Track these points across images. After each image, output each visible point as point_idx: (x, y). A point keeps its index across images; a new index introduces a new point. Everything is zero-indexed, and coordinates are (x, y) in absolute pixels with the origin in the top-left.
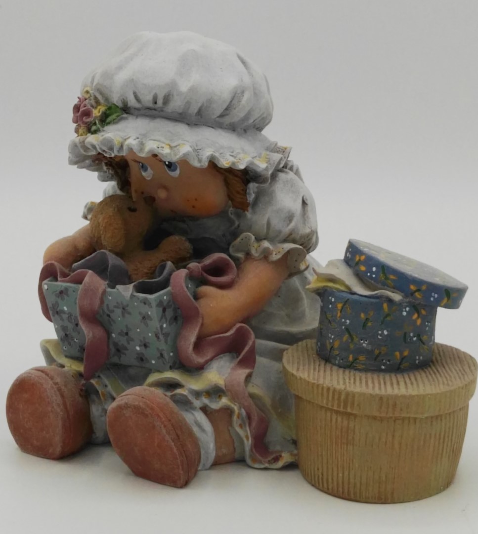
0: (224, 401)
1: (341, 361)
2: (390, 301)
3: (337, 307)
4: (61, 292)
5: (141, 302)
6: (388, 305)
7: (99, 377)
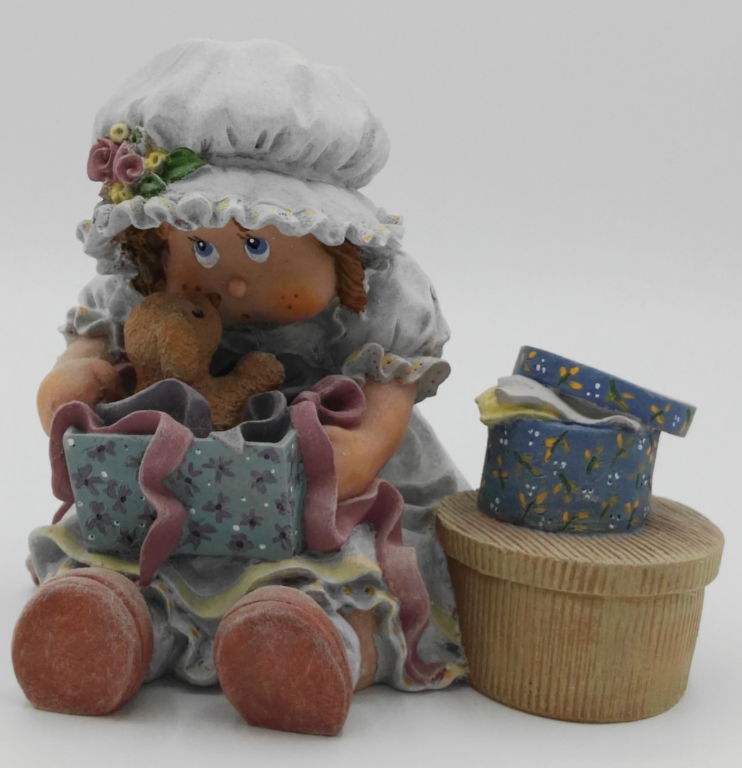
0: (380, 597)
1: (549, 522)
2: (627, 430)
3: (544, 444)
4: (101, 449)
5: (260, 455)
6: (623, 437)
7: (158, 577)
